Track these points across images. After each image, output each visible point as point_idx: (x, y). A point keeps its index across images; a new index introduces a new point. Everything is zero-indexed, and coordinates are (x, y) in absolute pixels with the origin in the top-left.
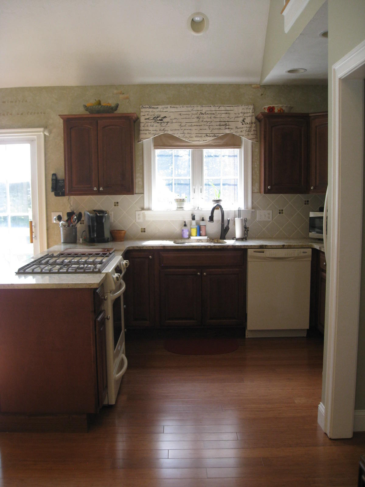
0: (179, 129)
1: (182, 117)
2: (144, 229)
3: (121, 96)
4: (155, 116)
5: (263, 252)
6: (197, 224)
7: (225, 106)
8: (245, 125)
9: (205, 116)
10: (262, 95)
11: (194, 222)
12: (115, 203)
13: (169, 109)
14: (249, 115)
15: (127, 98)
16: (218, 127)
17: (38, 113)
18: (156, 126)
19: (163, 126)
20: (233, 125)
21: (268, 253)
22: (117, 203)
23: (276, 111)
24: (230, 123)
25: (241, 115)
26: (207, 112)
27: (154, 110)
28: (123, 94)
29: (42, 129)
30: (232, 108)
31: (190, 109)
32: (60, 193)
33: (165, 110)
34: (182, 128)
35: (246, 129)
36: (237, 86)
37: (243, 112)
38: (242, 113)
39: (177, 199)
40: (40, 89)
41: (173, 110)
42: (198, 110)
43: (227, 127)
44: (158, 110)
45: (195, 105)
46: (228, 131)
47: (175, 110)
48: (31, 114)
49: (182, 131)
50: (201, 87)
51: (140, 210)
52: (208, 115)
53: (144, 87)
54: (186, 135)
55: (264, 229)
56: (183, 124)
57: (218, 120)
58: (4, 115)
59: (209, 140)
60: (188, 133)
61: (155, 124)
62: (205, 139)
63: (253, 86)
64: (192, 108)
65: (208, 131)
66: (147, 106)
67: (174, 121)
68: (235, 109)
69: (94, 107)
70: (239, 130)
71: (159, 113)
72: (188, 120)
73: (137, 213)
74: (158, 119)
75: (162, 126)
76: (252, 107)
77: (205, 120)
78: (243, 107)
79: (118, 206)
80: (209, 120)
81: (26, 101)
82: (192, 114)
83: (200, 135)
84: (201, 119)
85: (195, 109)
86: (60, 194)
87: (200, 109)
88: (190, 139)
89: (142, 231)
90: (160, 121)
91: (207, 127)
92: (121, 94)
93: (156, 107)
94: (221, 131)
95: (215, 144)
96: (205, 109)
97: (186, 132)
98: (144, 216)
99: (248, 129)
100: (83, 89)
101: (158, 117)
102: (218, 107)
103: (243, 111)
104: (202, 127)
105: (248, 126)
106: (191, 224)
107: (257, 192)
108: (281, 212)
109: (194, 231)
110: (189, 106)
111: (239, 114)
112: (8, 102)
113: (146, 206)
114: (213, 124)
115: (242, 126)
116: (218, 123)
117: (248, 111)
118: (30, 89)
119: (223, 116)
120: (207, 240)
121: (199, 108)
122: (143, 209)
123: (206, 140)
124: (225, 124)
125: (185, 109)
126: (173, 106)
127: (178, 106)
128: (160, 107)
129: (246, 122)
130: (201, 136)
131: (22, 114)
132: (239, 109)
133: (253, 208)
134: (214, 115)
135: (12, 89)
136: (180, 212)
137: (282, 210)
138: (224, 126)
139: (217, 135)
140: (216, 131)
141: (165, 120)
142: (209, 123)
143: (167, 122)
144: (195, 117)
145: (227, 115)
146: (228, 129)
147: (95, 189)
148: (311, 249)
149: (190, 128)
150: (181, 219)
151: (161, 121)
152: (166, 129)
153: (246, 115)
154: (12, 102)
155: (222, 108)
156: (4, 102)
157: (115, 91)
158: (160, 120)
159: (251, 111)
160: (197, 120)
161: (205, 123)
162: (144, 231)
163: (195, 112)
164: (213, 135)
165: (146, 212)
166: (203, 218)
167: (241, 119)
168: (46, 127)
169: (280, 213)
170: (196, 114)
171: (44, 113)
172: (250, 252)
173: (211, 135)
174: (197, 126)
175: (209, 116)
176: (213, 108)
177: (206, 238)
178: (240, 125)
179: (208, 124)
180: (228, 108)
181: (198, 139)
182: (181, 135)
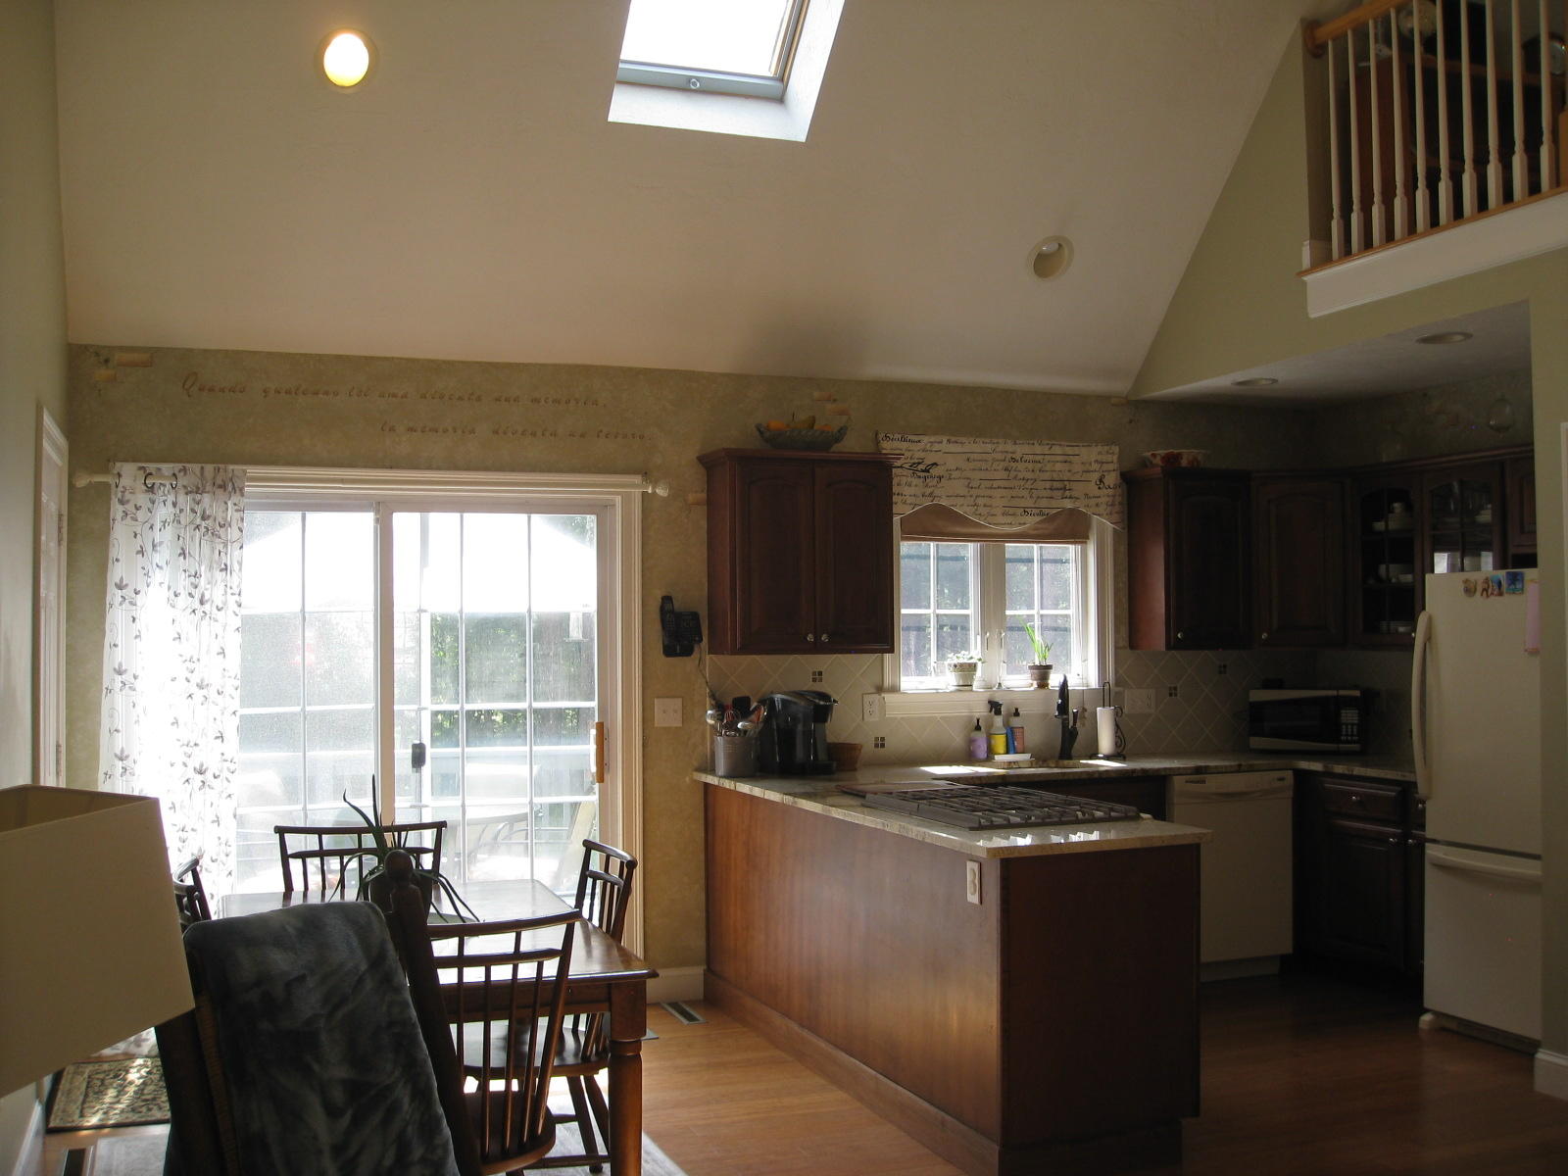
0: (966, 494)
1: (972, 465)
2: (883, 739)
3: (829, 406)
4: (913, 461)
5: (1204, 782)
6: (1006, 724)
7: (1063, 443)
8: (1106, 491)
9: (1021, 466)
10: (1131, 422)
11: (999, 721)
12: (814, 673)
13: (945, 446)
14: (1111, 467)
15: (843, 413)
16: (1048, 493)
17: (625, 436)
18: (916, 486)
19: (930, 484)
20: (1078, 489)
21: (1213, 783)
22: (820, 673)
23: (1184, 463)
24: (1074, 485)
25: (1095, 466)
26: (1026, 457)
27: (913, 446)
28: (835, 400)
29: (637, 479)
30: (1076, 450)
31: (989, 447)
32: (678, 648)
33: (937, 447)
34: (973, 492)
35: (1108, 499)
36: (1080, 399)
37: (1099, 460)
38: (1096, 461)
39: (961, 665)
40: (633, 374)
41: (953, 448)
42: (1007, 452)
43: (1067, 493)
44: (921, 446)
45: (1000, 441)
46: (1068, 504)
47: (957, 448)
48: (607, 437)
49: (971, 501)
50: (1008, 395)
51: (873, 690)
52: (1027, 464)
53: (883, 389)
54: (981, 510)
55: (1139, 734)
56: (975, 484)
57: (1047, 476)
58: (534, 434)
59: (1030, 522)
60: (985, 506)
61: (915, 481)
62: (1022, 520)
63: (1113, 401)
64: (994, 447)
65: (1029, 503)
66: (897, 436)
67: (955, 474)
68: (1084, 451)
69: (804, 433)
70: (1093, 502)
71: (922, 455)
72: (983, 475)
73: (867, 699)
74: (920, 467)
75: (927, 486)
76: (1116, 449)
77: (1020, 476)
78: (1100, 448)
79: (821, 680)
80: (1029, 475)
81: (595, 403)
82: (994, 460)
83: (1011, 511)
84: (1013, 474)
85: (1001, 447)
86: (678, 651)
87: (1011, 450)
88: (990, 519)
89: (876, 746)
90: (923, 474)
91: (1025, 493)
92: (828, 400)
93: (916, 438)
94: (1054, 503)
95: (1035, 532)
96: (1020, 450)
97: (980, 501)
98: (883, 707)
99: (1111, 499)
100: (740, 381)
101: (919, 463)
102: (1048, 447)
103: (1099, 458)
104: (1014, 494)
105: (1110, 492)
106: (990, 725)
107: (1124, 647)
108: (1173, 691)
109: (1000, 742)
110: (987, 440)
111: (1091, 464)
112: (545, 401)
113: (887, 682)
114: (1040, 485)
115: (1097, 492)
116: (1048, 485)
117: (1109, 458)
118: (606, 372)
119: (1058, 467)
120: (1031, 762)
121: (1010, 447)
122: (880, 689)
123: (1025, 524)
124: (1063, 487)
125: (978, 447)
126: (953, 439)
127: (964, 439)
128: (926, 439)
129: (1106, 484)
130: (1014, 515)
131: (582, 436)
132: (1090, 454)
133: (1118, 683)
134: (1040, 465)
135: (557, 367)
136: (966, 696)
137: (1175, 689)
138: (1061, 491)
139: (1046, 511)
140: (1044, 503)
141: (934, 471)
142: (1029, 482)
143: (940, 478)
144: (1001, 467)
145: (1066, 466)
146: (1070, 497)
147: (810, 638)
148: (1291, 772)
149: (989, 492)
150: (965, 713)
151: (926, 474)
152: (937, 492)
153: (1105, 467)
154: (557, 401)
155: (1057, 450)
156: (536, 401)
157: (816, 394)
158: (923, 471)
159: (1115, 458)
160: (1005, 475)
161: (1022, 483)
162: (883, 745)
163: (1000, 456)
164: (1038, 511)
165: (888, 697)
166: (1017, 710)
167: (1095, 476)
168: (646, 474)
169: (1171, 695)
170: (1001, 461)
171: (642, 437)
172: (1178, 782)
173: (1034, 511)
174: (1005, 488)
175: (1030, 466)
176: (1038, 449)
177: (1027, 756)
178: (1093, 489)
179: (1028, 485)
180: (1069, 451)
181: (1009, 519)
182: (968, 509)
